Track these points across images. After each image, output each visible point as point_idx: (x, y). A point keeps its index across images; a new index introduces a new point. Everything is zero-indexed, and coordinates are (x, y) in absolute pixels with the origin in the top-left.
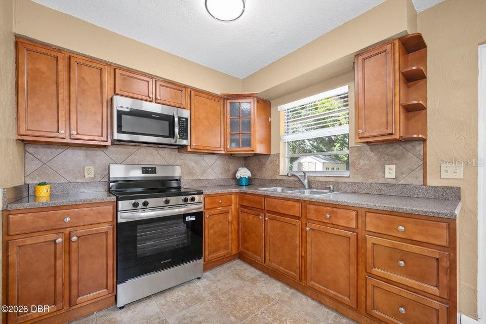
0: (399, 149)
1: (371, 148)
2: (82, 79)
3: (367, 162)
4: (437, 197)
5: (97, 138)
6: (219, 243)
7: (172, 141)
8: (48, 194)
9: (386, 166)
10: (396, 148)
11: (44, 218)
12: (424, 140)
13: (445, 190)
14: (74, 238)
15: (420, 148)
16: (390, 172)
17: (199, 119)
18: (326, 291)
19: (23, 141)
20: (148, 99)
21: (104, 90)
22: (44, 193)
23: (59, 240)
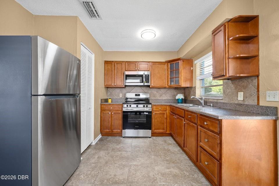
0: (245, 82)
1: (232, 82)
2: (117, 68)
3: (230, 90)
4: (263, 113)
5: (121, 85)
6: (160, 126)
7: (142, 84)
8: (111, 101)
9: (238, 92)
10: (244, 82)
11: (107, 107)
12: (258, 76)
13: (267, 108)
14: (113, 113)
15: (255, 81)
16: (241, 96)
17: (155, 74)
18: (189, 152)
19: (107, 87)
20: (135, 70)
21: (123, 70)
22: (110, 101)
23: (110, 113)
